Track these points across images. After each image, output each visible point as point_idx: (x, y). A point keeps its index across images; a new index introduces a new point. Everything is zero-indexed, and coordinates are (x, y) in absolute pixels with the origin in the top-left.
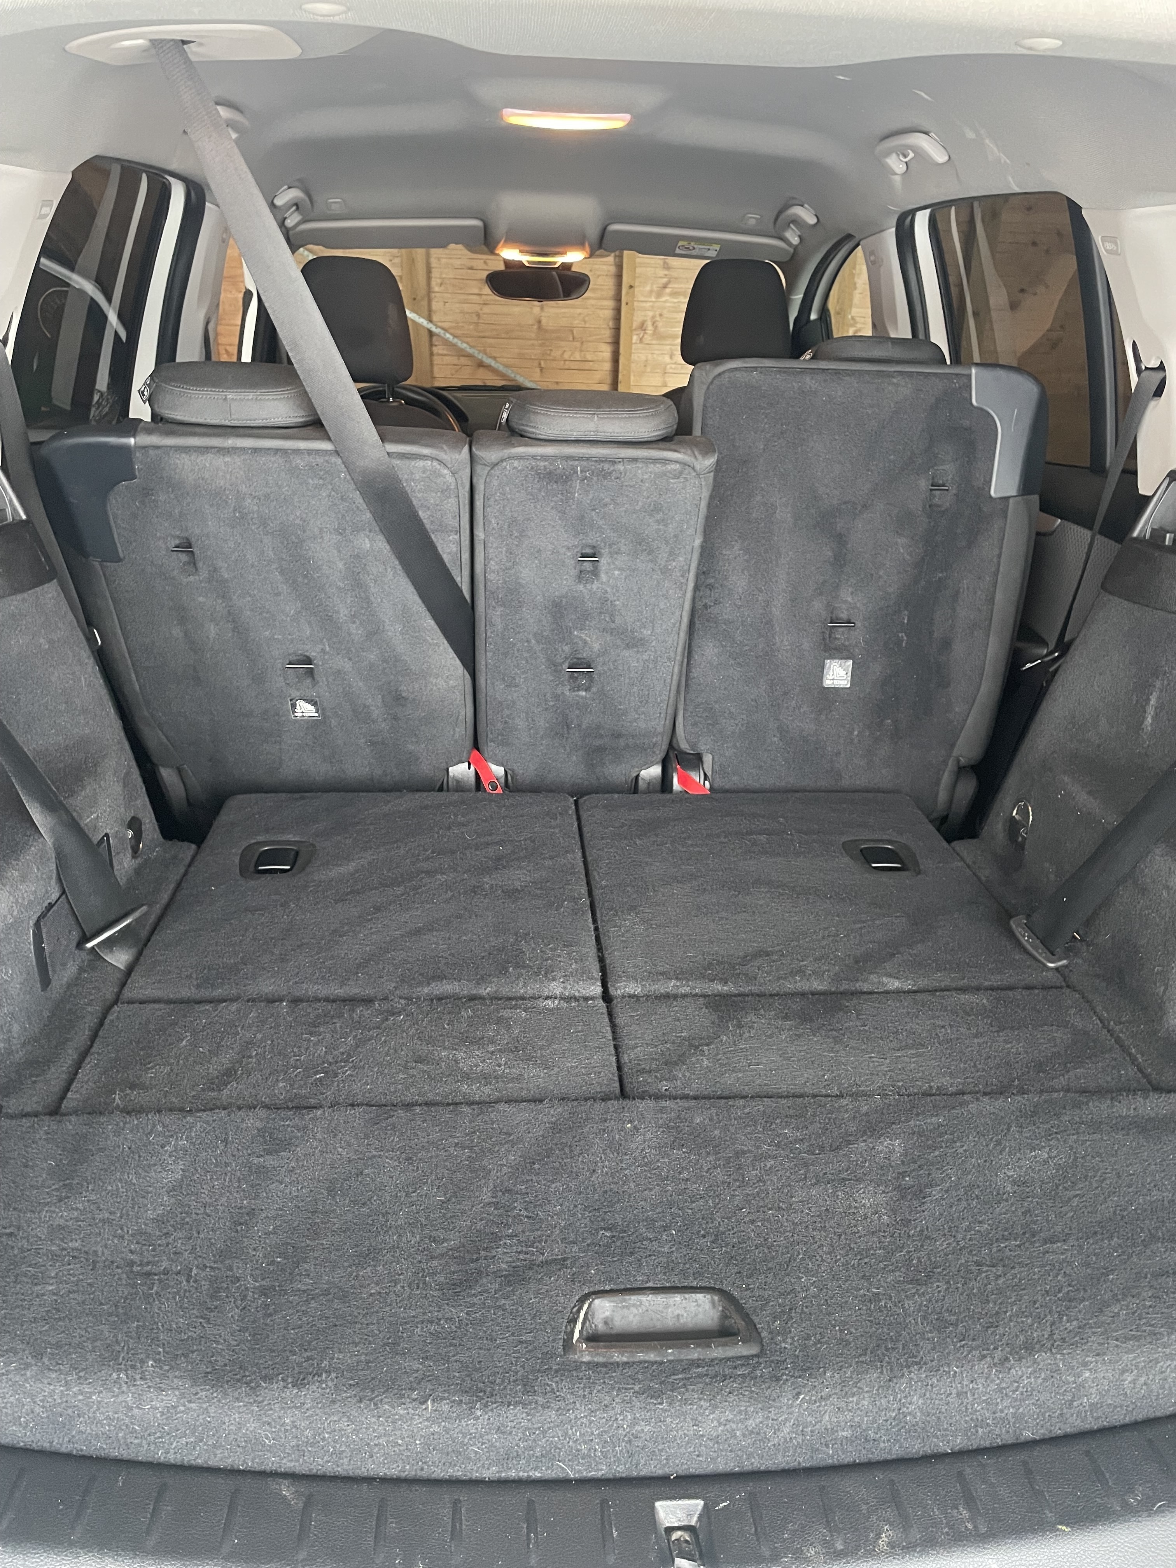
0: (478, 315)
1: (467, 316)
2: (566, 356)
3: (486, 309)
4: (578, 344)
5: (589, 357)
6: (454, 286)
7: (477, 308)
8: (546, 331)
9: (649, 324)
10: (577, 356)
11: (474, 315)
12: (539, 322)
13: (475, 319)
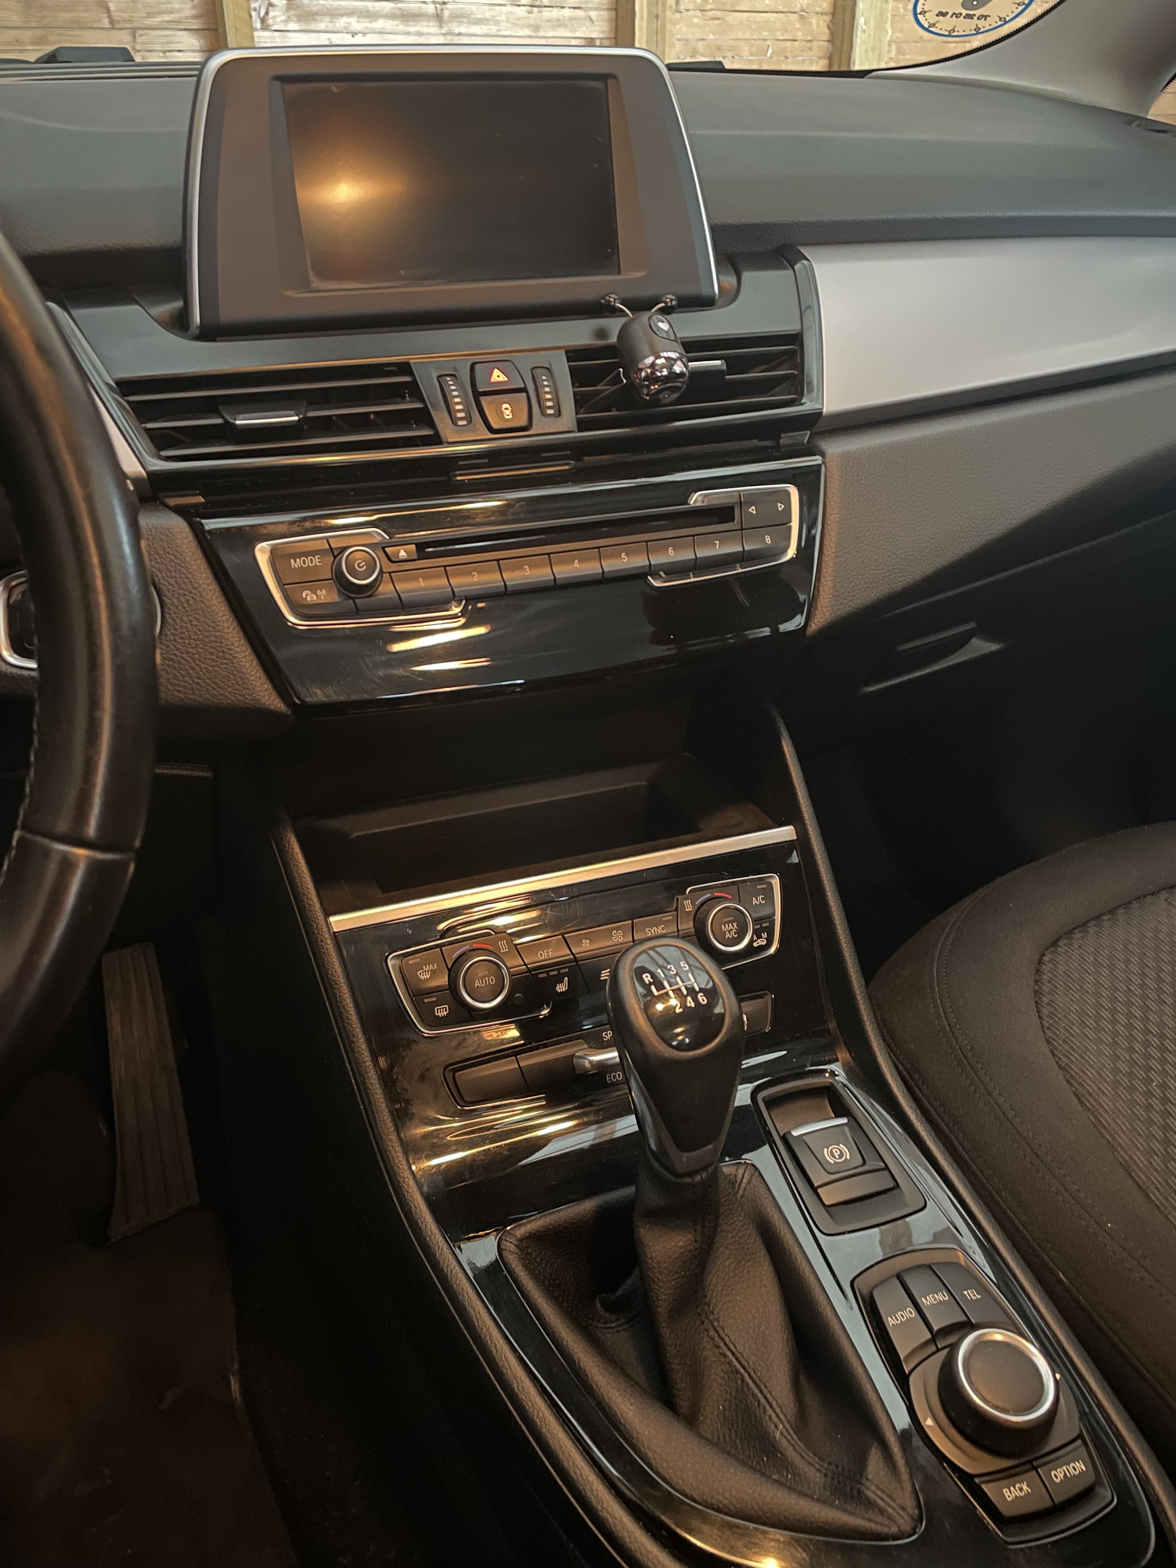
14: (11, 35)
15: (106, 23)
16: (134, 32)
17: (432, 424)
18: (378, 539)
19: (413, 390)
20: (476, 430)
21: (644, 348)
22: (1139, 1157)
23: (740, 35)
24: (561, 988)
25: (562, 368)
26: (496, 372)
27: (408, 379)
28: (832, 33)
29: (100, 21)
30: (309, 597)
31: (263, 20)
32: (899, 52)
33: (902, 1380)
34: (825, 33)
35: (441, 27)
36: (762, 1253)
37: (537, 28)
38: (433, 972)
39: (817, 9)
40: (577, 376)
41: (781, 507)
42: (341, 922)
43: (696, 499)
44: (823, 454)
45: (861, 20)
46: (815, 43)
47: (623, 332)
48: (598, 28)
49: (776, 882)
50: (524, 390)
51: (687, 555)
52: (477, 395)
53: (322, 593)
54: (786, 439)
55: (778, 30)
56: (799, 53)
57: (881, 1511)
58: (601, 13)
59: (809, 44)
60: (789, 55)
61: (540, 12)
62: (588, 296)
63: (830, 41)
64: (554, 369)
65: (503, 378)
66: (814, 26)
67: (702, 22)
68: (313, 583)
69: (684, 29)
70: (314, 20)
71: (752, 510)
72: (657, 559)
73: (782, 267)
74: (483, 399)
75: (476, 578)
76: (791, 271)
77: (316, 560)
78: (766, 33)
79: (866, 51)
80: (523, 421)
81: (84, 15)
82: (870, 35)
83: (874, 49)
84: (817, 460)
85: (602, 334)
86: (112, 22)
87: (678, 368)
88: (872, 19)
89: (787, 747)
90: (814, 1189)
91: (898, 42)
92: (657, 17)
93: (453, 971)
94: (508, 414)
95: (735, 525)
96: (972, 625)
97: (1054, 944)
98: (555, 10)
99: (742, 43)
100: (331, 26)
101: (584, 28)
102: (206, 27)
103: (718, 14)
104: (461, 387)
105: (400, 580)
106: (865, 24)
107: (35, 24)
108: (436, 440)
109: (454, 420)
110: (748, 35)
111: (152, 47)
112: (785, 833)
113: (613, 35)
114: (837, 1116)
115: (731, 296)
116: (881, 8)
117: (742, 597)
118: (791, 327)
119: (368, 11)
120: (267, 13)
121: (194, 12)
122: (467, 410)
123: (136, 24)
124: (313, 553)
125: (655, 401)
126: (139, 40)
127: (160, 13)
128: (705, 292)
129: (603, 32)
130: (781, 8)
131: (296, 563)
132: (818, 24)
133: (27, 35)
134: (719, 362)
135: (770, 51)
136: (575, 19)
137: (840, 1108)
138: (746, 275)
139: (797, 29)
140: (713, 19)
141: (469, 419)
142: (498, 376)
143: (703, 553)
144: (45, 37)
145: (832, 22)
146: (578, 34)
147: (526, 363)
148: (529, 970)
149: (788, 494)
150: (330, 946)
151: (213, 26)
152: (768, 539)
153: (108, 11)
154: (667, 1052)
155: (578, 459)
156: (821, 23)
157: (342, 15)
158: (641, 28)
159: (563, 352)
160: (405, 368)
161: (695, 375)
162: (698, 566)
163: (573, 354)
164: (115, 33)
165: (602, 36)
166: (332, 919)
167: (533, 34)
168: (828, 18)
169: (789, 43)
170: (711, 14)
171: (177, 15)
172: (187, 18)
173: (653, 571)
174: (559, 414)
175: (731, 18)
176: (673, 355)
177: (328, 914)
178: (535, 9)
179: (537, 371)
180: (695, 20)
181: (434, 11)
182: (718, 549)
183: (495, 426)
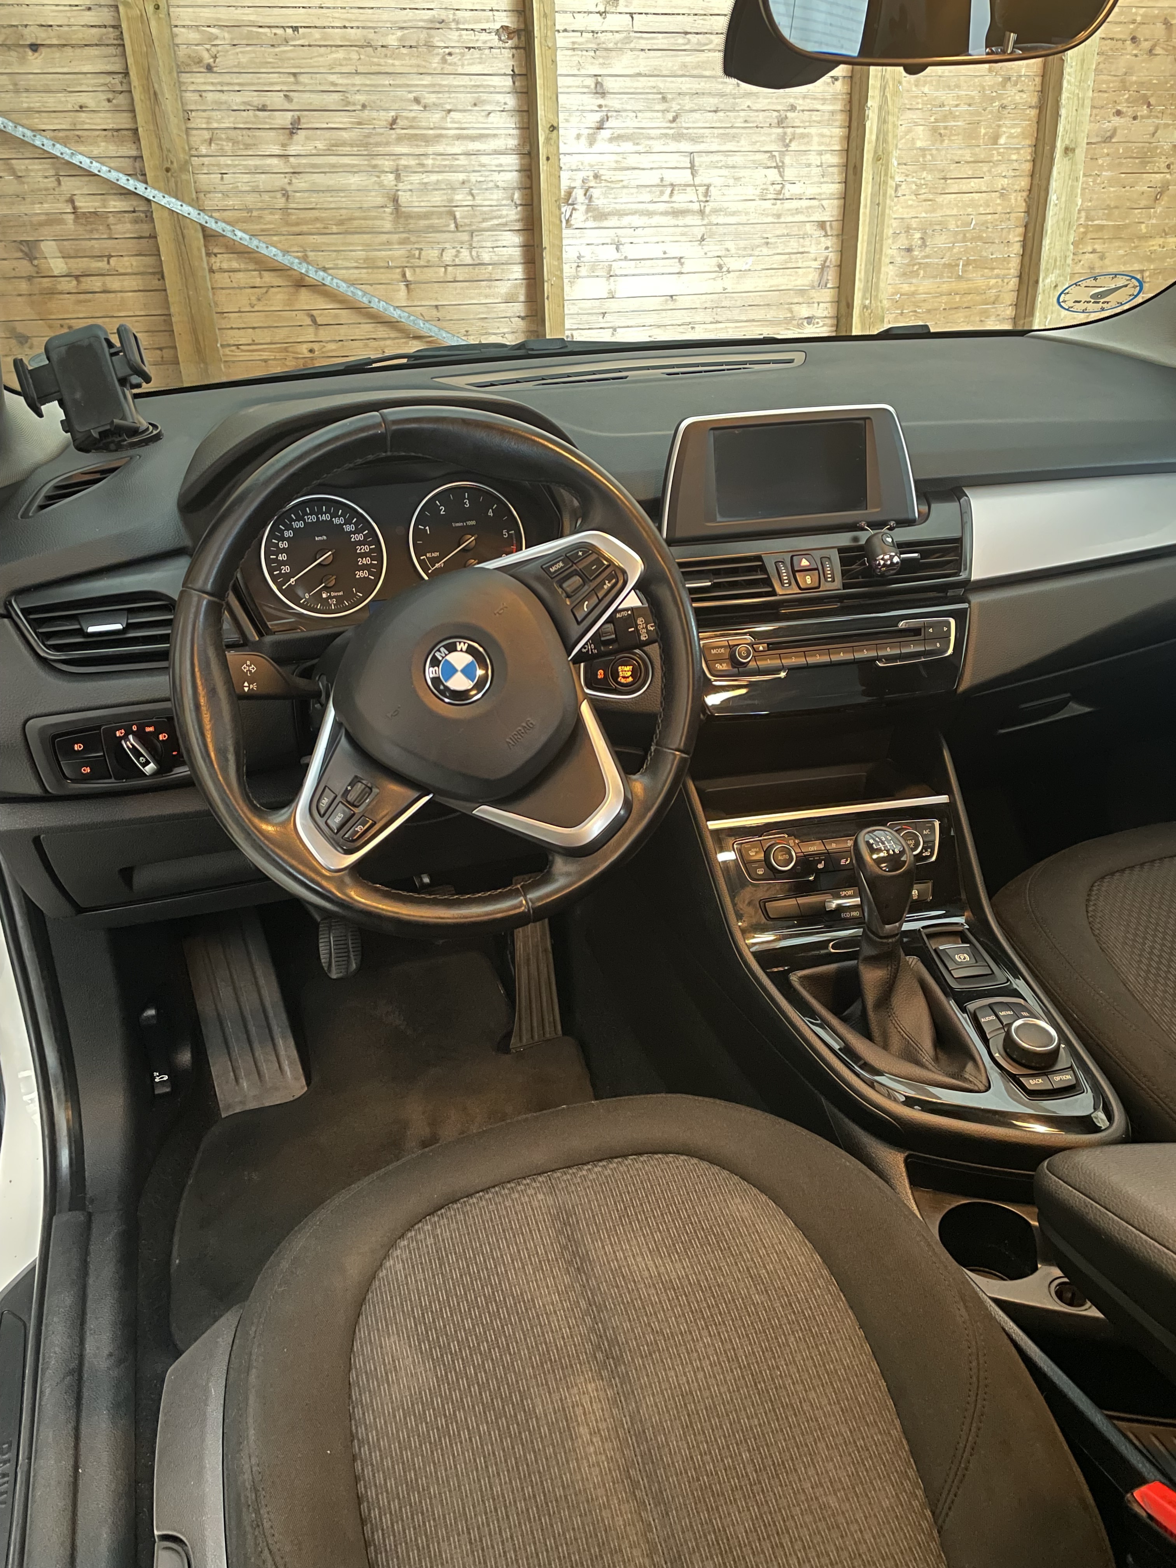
0: (286, 195)
1: (266, 197)
2: (448, 257)
3: (300, 183)
4: (465, 237)
5: (486, 257)
6: (235, 142)
7: (281, 181)
8: (409, 216)
9: (579, 194)
10: (465, 256)
11: (279, 195)
12: (395, 200)
13: (281, 202)
14: (384, 237)
15: (452, 227)
16: (472, 233)
17: (772, 586)
18: (749, 641)
19: (763, 569)
20: (792, 589)
21: (879, 550)
22: (1131, 978)
23: (948, 212)
24: (820, 866)
25: (835, 556)
26: (804, 560)
27: (760, 563)
28: (1028, 206)
29: (448, 226)
30: (719, 667)
31: (568, 221)
32: (1087, 218)
33: (985, 1041)
34: (1023, 206)
35: (703, 219)
36: (921, 992)
37: (779, 216)
38: (756, 852)
39: (1017, 187)
40: (843, 562)
41: (945, 629)
42: (713, 825)
43: (902, 624)
44: (969, 602)
45: (1053, 198)
46: (1013, 215)
47: (869, 540)
48: (829, 213)
49: (937, 824)
50: (817, 569)
51: (897, 651)
52: (794, 572)
53: (724, 665)
54: (950, 593)
55: (981, 205)
56: (998, 223)
57: (971, 1082)
58: (832, 201)
59: (1008, 216)
60: (989, 225)
61: (782, 203)
62: (850, 521)
63: (1027, 212)
64: (832, 559)
65: (807, 563)
66: (1013, 201)
67: (915, 203)
68: (720, 660)
69: (901, 210)
70: (606, 219)
71: (931, 630)
72: (881, 653)
73: (952, 500)
74: (797, 574)
75: (794, 660)
76: (958, 503)
77: (723, 650)
78: (970, 210)
79: (1058, 222)
80: (817, 585)
81: (437, 221)
82: (1061, 209)
83: (1064, 220)
84: (966, 605)
85: (856, 539)
86: (456, 227)
87: (896, 560)
88: (1064, 194)
89: (946, 754)
90: (950, 972)
91: (1088, 210)
92: (878, 204)
93: (767, 853)
94: (809, 581)
95: (922, 637)
96: (1069, 695)
97: (1103, 878)
98: (794, 201)
99: (948, 218)
100: (618, 224)
101: (817, 214)
102: (525, 227)
103: (931, 197)
104: (786, 568)
105: (760, 660)
106: (1057, 199)
107: (402, 230)
108: (773, 593)
109: (782, 584)
110: (955, 212)
111: (484, 244)
112: (943, 799)
113: (841, 218)
114: (963, 942)
115: (925, 517)
116: (1072, 186)
117: (924, 673)
118: (956, 534)
119: (647, 211)
120: (571, 216)
121: (517, 217)
122: (789, 579)
123: (474, 227)
124: (721, 647)
125: (883, 575)
126: (475, 239)
127: (492, 219)
128: (910, 517)
129: (832, 216)
130: (984, 189)
131: (714, 652)
132: (1016, 199)
133: (395, 237)
134: (916, 555)
135: (974, 222)
136: (810, 207)
137: (965, 940)
138: (933, 506)
139: (999, 205)
140: (925, 200)
141: (790, 583)
142: (805, 563)
143: (904, 651)
144: (409, 238)
145: (1028, 196)
146: (812, 219)
147: (818, 554)
148: (805, 856)
149: (949, 623)
150: (708, 834)
151: (530, 227)
152: (938, 645)
153: (455, 218)
154: (880, 872)
155: (841, 602)
156: (1019, 198)
157: (627, 215)
158: (865, 213)
159: (836, 550)
160: (759, 558)
161: (903, 561)
162: (901, 657)
163: (841, 550)
164: (459, 234)
165: (831, 219)
166: (709, 823)
167: (776, 221)
168: (1025, 194)
169: (990, 216)
170: (923, 197)
171: (504, 220)
172: (511, 221)
173: (879, 659)
174: (833, 581)
175: (940, 199)
176: (893, 554)
177: (707, 820)
178: (779, 202)
179: (824, 560)
180: (910, 203)
181: (698, 207)
182: (912, 649)
183: (802, 586)
